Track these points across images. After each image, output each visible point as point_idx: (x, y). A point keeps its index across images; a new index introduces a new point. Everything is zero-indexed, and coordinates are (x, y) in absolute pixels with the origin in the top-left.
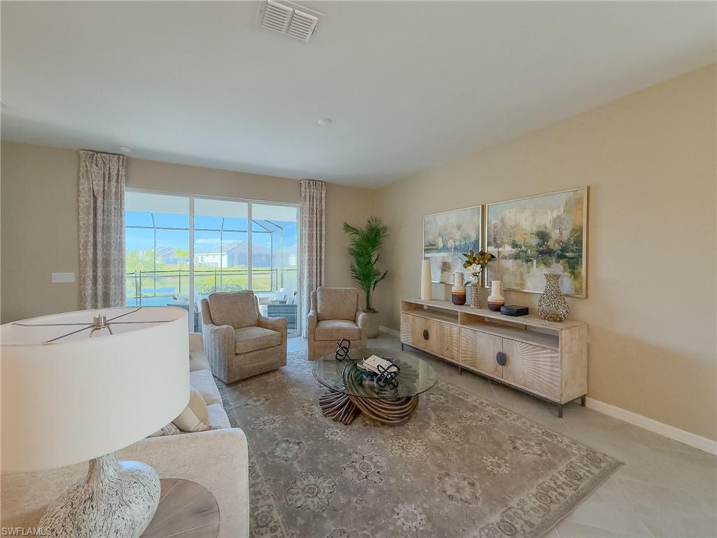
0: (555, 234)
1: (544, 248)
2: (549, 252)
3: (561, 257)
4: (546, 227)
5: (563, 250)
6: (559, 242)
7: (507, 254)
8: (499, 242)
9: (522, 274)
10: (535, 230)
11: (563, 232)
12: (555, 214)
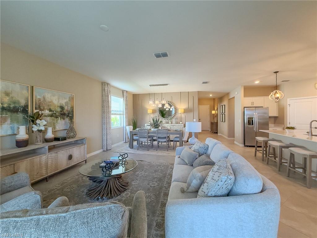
0: (66, 108)
1: (62, 113)
2: (64, 114)
3: (68, 116)
4: (63, 105)
5: (69, 114)
6: (67, 111)
7: (47, 114)
8: (42, 108)
9: (54, 123)
10: (59, 105)
11: (69, 108)
12: (66, 101)
